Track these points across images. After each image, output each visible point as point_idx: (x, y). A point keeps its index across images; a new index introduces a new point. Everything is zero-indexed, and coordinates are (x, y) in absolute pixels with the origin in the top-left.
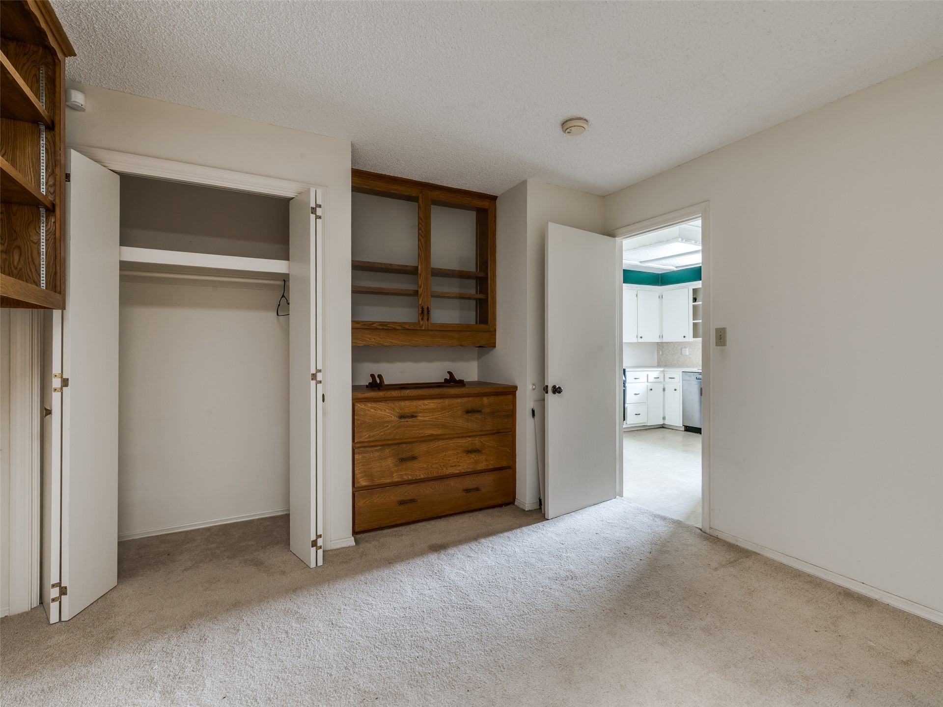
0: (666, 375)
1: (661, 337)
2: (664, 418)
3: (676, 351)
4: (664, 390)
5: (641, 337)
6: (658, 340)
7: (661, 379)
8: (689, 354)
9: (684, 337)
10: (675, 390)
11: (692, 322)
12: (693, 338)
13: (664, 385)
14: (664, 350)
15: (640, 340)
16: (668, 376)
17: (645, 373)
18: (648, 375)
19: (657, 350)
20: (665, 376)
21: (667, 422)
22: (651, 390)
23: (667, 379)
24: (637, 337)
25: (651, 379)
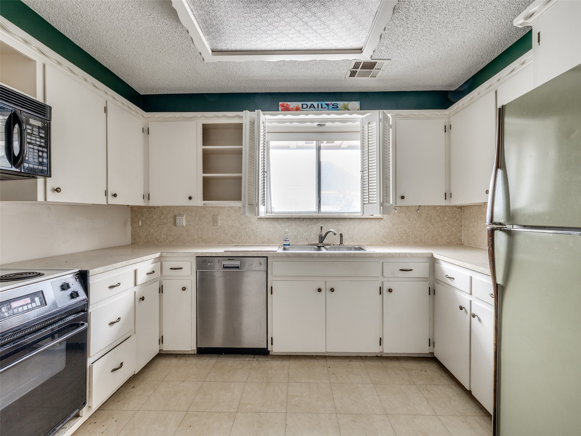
0: (164, 263)
1: (147, 197)
2: (161, 340)
3: (165, 221)
4: (161, 290)
5: (115, 195)
6: (140, 202)
7: (157, 274)
8: (187, 225)
9: (190, 198)
10: (184, 289)
11: (201, 175)
12: (204, 200)
13: (161, 282)
14: (143, 218)
15: (112, 201)
16: (168, 265)
17: (130, 270)
18: (136, 272)
19: (132, 219)
20: (163, 267)
21: (168, 347)
22: (143, 299)
23: (167, 272)
24: (106, 193)
25: (142, 278)
